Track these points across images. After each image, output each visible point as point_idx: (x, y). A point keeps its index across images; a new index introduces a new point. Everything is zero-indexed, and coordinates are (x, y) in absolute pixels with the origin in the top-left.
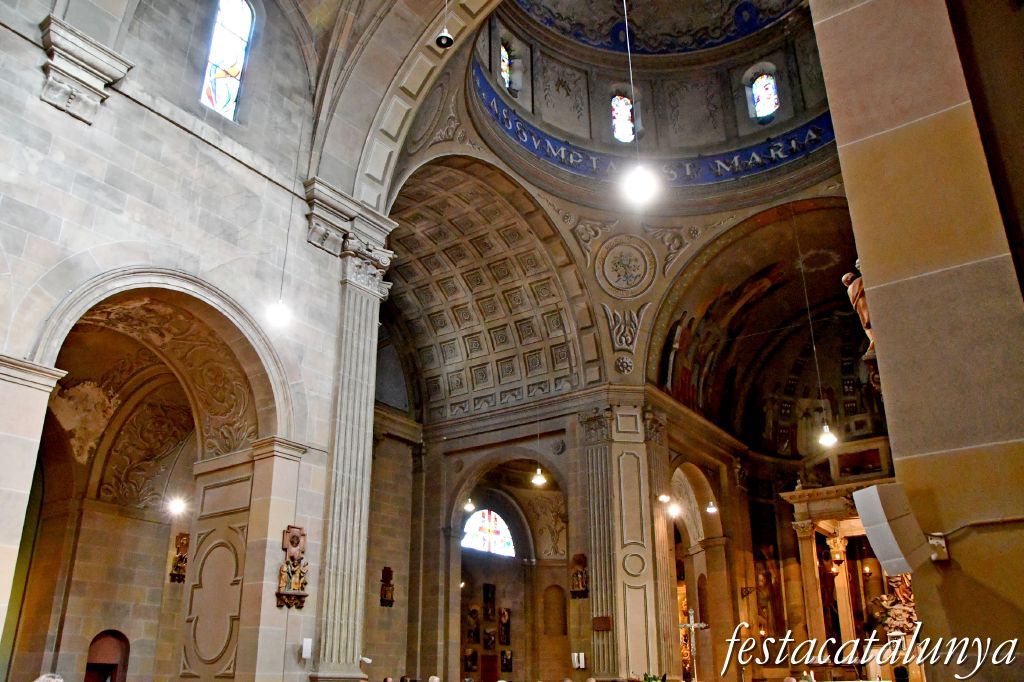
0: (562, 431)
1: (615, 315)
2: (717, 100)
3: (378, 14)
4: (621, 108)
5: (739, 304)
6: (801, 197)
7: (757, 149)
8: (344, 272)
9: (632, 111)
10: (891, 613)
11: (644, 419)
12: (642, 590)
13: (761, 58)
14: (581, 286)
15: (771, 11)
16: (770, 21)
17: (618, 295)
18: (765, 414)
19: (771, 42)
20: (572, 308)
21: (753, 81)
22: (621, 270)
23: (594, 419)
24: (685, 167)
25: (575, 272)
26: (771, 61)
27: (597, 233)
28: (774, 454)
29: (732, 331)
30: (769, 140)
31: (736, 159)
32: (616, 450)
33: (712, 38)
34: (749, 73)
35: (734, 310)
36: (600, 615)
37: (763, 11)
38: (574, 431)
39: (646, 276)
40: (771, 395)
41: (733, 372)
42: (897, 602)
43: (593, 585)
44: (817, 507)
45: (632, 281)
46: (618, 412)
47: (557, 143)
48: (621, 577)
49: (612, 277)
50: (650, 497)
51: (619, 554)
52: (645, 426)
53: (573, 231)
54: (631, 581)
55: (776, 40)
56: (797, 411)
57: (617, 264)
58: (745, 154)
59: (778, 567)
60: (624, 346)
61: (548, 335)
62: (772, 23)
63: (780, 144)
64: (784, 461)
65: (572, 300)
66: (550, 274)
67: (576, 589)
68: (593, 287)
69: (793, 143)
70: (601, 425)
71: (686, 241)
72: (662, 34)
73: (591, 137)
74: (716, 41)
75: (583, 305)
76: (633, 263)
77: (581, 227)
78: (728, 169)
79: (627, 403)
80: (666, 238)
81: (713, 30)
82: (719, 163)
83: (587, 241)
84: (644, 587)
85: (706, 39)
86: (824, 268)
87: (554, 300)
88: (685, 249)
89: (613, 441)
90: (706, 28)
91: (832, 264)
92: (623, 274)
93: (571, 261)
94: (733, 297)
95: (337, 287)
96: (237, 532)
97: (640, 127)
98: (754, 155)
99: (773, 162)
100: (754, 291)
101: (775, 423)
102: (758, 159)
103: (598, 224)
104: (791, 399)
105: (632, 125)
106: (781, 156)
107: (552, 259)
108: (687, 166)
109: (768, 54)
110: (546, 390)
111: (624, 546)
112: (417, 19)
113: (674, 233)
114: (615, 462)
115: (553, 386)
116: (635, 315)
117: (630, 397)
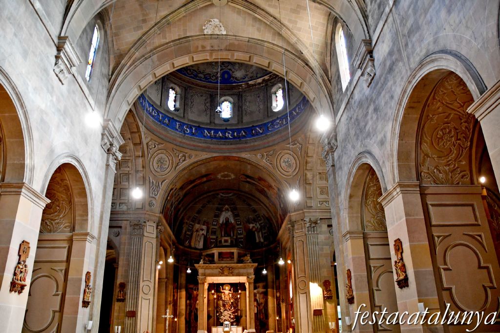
0: (120, 227)
1: (153, 182)
2: (208, 105)
3: (146, 56)
4: (172, 94)
5: (193, 185)
6: (234, 155)
7: (221, 130)
8: (108, 160)
9: (175, 97)
10: (223, 314)
11: (157, 228)
12: (148, 301)
13: (228, 95)
14: (143, 167)
15: (236, 78)
16: (235, 82)
17: (156, 174)
18: (183, 228)
19: (233, 91)
20: (136, 175)
21: (223, 102)
22: (160, 164)
23: (137, 225)
24: (192, 129)
25: (143, 161)
26: (232, 97)
27: (155, 146)
28: (183, 245)
29: (185, 195)
30: (226, 129)
31: (212, 132)
32: (145, 239)
33: (211, 79)
34: (223, 99)
35: (189, 187)
36: (130, 310)
37: (233, 77)
38: (126, 228)
39: (168, 169)
40: (186, 221)
41: (179, 209)
42: (226, 310)
43: (128, 296)
44: (208, 271)
45: (163, 170)
46: (148, 223)
47: (150, 105)
48: (141, 295)
49: (155, 165)
50: (155, 262)
51: (141, 284)
52: (157, 231)
53: (147, 144)
54: (144, 296)
55: (235, 91)
56: (194, 229)
57: (159, 161)
58: (216, 131)
59: (177, 293)
60: (154, 196)
61: (121, 183)
62: (236, 84)
63: (230, 132)
64: (186, 249)
65: (137, 172)
66: (131, 158)
67: (119, 298)
68: (147, 168)
69: (235, 134)
70: (140, 228)
71: (187, 159)
72: (193, 70)
73: (161, 105)
74: (213, 81)
75: (142, 175)
76: (165, 162)
77: (150, 143)
78: (209, 135)
79: (152, 220)
80: (180, 156)
81: (212, 76)
82: (206, 131)
83: (151, 149)
84: (149, 299)
85: (209, 79)
86: (226, 179)
87: (128, 169)
88: (185, 162)
89: (144, 236)
90: (210, 74)
91: (230, 178)
92: (160, 166)
93: (143, 156)
94: (192, 182)
95: (105, 167)
96: (57, 271)
97: (178, 106)
98: (220, 132)
99: (226, 138)
100: (199, 181)
101: (185, 232)
102: (221, 135)
103: (157, 143)
104: (193, 224)
105: (174, 103)
106: (230, 137)
107: (134, 152)
108: (194, 129)
109: (232, 95)
110: (115, 207)
111: (143, 281)
112: (158, 63)
113: (183, 155)
114: (144, 245)
115: (118, 206)
116: (160, 183)
117: (153, 218)
